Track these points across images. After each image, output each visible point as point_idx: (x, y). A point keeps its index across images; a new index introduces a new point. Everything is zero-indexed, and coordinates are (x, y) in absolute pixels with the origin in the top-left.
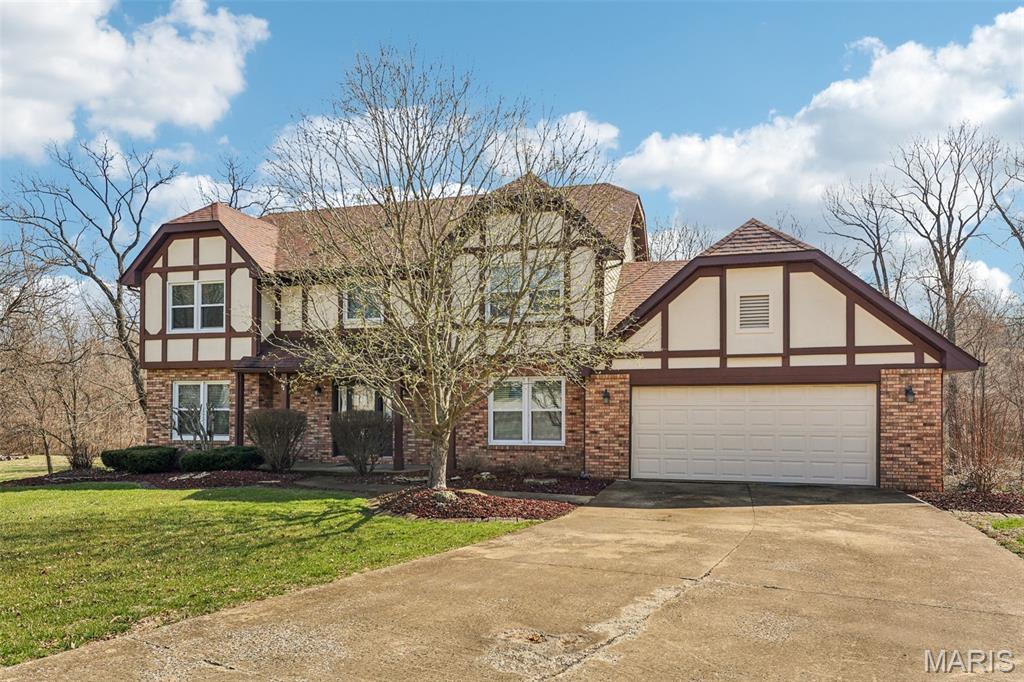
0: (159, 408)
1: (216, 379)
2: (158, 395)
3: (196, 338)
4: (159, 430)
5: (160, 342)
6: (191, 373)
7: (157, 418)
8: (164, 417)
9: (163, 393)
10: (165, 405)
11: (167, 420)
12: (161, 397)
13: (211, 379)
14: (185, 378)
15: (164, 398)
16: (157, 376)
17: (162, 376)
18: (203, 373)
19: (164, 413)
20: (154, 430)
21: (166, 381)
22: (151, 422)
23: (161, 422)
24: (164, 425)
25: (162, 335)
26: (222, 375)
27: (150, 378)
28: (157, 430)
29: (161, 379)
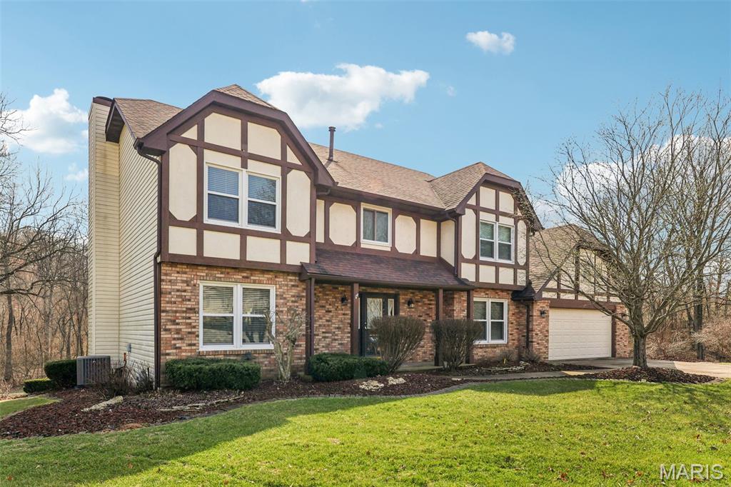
0: (183, 312)
1: (260, 282)
2: (178, 296)
3: (244, 234)
4: (181, 339)
5: (193, 232)
6: (228, 273)
7: (178, 324)
8: (190, 324)
9: (188, 295)
10: (191, 309)
11: (194, 327)
12: (185, 299)
13: (254, 282)
14: (219, 279)
15: (189, 300)
16: (178, 272)
17: (185, 273)
18: (245, 275)
19: (189, 318)
20: (174, 339)
21: (192, 279)
22: (169, 330)
23: (185, 329)
24: (190, 333)
25: (196, 223)
26: (268, 279)
27: (166, 275)
28: (178, 339)
29: (185, 277)
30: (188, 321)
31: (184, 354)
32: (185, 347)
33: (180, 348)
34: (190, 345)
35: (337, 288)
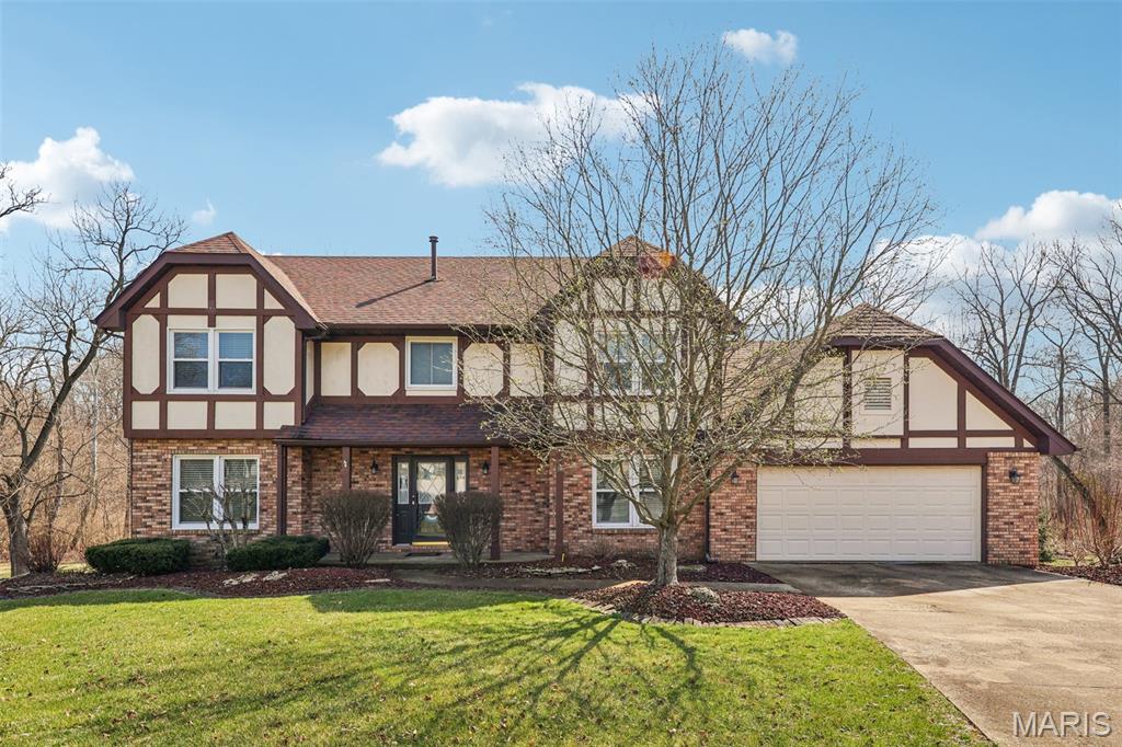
0: (153, 489)
1: (239, 452)
3: (212, 400)
4: (152, 517)
5: (156, 405)
6: (201, 445)
7: (148, 501)
8: (160, 501)
9: (158, 470)
10: (161, 485)
11: (165, 505)
12: (155, 476)
13: (232, 452)
14: (192, 452)
15: (160, 476)
16: (149, 448)
17: (156, 448)
18: (221, 445)
19: (160, 495)
20: (145, 517)
21: (164, 454)
22: (140, 508)
23: (155, 507)
24: (160, 511)
25: (160, 396)
26: (249, 448)
27: (137, 451)
28: (149, 517)
29: (155, 452)
30: (159, 498)
31: (154, 533)
32: (155, 526)
33: (150, 526)
34: (161, 523)
35: (366, 452)
